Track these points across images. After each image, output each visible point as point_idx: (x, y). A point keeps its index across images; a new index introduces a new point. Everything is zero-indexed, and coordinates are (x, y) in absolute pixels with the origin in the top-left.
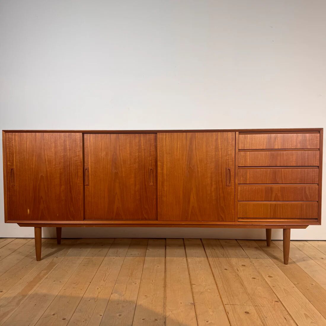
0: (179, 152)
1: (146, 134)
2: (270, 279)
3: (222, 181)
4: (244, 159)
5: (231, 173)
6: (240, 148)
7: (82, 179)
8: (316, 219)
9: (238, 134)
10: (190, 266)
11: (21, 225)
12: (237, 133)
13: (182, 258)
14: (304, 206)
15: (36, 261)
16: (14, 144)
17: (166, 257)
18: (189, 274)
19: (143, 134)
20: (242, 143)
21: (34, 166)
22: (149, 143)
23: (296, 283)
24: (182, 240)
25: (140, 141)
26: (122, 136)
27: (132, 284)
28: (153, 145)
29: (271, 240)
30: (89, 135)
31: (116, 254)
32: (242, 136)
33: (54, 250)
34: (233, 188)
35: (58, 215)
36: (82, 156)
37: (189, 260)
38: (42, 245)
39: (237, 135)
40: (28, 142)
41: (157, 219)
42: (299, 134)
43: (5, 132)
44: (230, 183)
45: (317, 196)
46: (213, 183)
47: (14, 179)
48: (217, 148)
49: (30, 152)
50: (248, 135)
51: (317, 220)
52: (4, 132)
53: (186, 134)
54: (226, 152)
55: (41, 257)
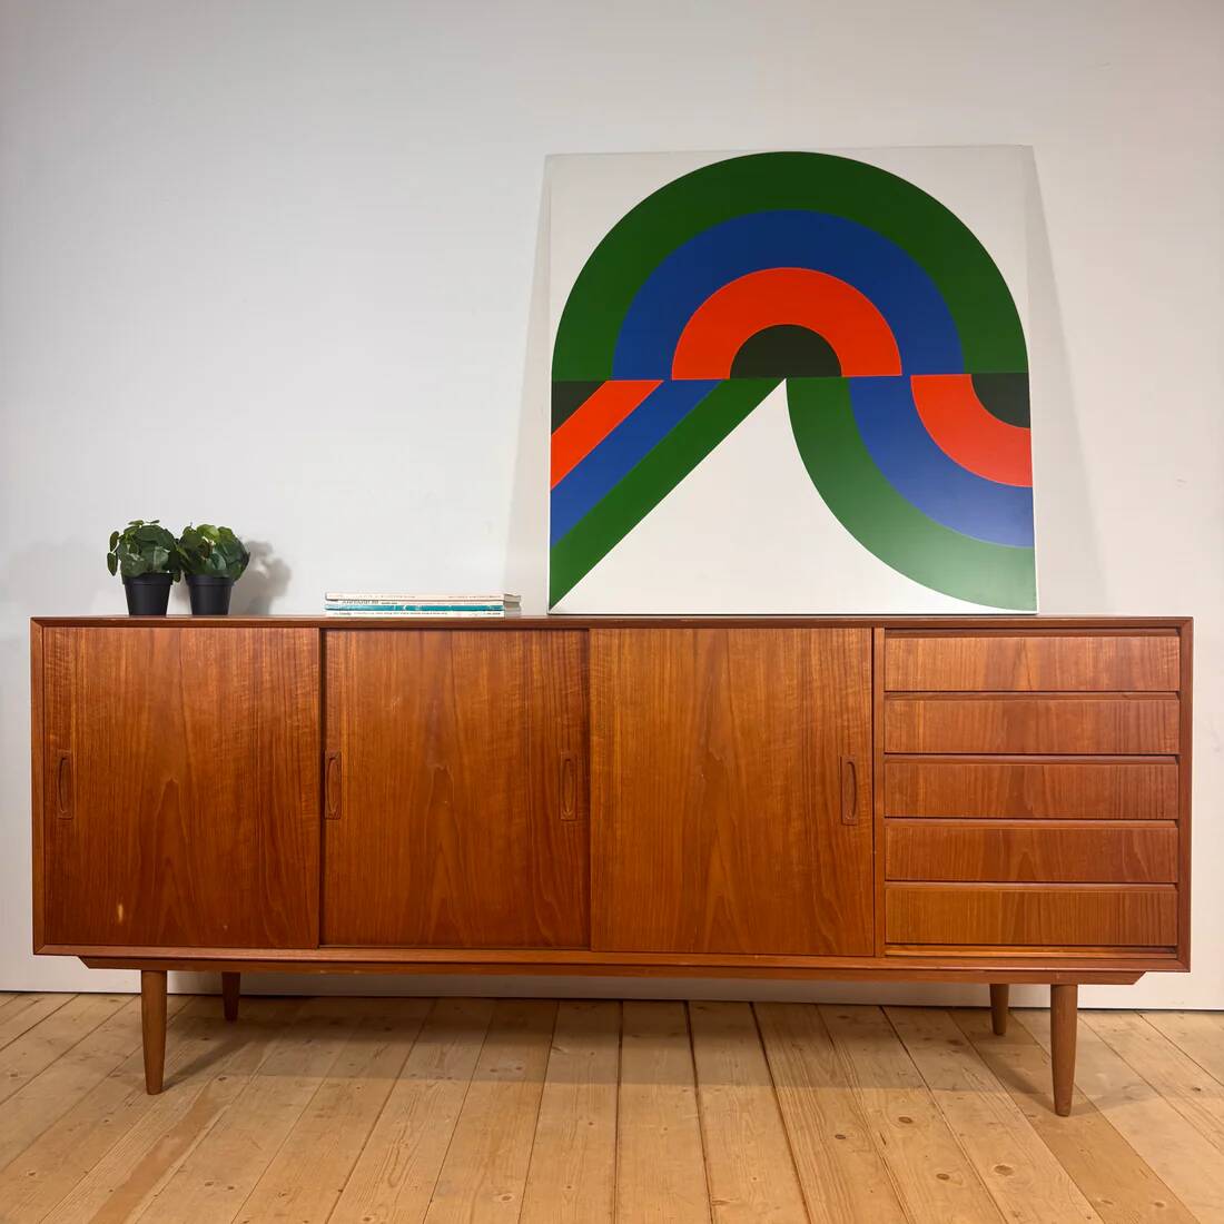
0: (670, 699)
1: (549, 633)
2: (1003, 1180)
3: (826, 805)
4: (904, 726)
5: (860, 776)
6: (890, 687)
7: (316, 794)
8: (1173, 949)
9: (883, 635)
10: (708, 1120)
11: (92, 962)
12: (880, 631)
13: (680, 1088)
14: (1127, 903)
15: (146, 1094)
16: (72, 666)
17: (623, 1085)
18: (705, 1159)
19: (538, 632)
20: (898, 668)
21: (143, 749)
22: (559, 664)
23: (1099, 1200)
24: (682, 1006)
25: (526, 659)
26: (461, 638)
27: (495, 1199)
28: (575, 671)
29: (1010, 1008)
30: (343, 634)
31: (437, 1067)
32: (897, 644)
33: (212, 1045)
34: (865, 830)
35: (226, 927)
36: (316, 712)
37: (706, 1097)
38: (168, 1025)
39: (879, 640)
40: (123, 663)
41: (587, 946)
42: (1105, 639)
43: (42, 623)
44: (854, 814)
45: (1174, 867)
46: (794, 814)
47: (70, 795)
48: (805, 685)
49: (130, 695)
50: (921, 640)
51: (1175, 953)
52: (38, 626)
53: (695, 636)
54: (841, 699)
55: (165, 1077)
